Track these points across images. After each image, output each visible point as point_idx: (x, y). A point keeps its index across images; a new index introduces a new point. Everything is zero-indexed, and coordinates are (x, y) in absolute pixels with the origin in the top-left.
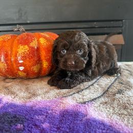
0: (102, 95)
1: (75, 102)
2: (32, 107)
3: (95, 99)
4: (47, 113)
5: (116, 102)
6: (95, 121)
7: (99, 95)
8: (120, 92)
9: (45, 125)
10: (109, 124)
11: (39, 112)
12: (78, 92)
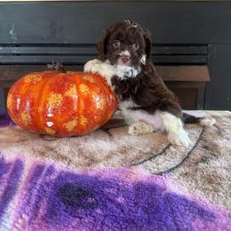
0: (181, 164)
1: (148, 171)
2: (96, 178)
3: (173, 169)
4: (118, 185)
5: (199, 173)
6: (175, 196)
7: (177, 163)
8: (204, 160)
9: (120, 200)
10: (191, 200)
11: (108, 184)
12: (150, 159)
